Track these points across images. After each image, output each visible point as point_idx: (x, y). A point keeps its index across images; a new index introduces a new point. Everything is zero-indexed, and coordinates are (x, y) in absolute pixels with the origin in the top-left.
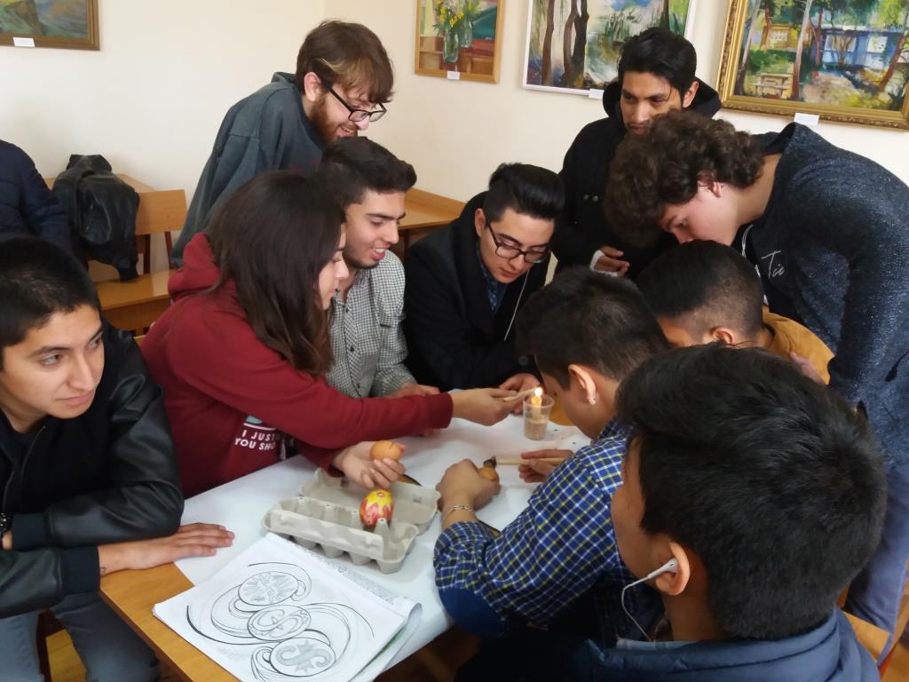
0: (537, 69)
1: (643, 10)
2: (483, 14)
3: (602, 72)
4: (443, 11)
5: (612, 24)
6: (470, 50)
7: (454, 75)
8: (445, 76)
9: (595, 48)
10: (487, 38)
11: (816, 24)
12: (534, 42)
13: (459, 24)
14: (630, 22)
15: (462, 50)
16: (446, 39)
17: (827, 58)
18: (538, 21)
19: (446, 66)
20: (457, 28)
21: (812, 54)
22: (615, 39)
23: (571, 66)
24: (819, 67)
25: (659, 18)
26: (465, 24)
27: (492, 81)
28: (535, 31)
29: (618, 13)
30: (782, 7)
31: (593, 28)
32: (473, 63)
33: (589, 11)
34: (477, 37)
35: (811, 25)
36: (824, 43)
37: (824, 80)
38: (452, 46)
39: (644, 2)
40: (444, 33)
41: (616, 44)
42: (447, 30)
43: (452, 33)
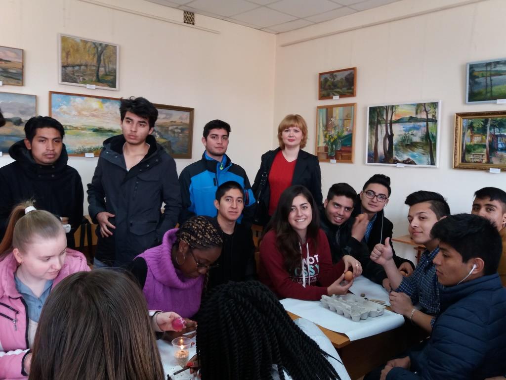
0: (372, 157)
1: (418, 131)
2: (346, 136)
3: (402, 156)
4: (327, 136)
5: (404, 137)
6: (341, 151)
7: (333, 161)
8: (329, 162)
9: (398, 147)
10: (348, 146)
11: (493, 133)
12: (370, 146)
13: (335, 141)
14: (412, 136)
15: (336, 151)
16: (329, 147)
17: (500, 146)
18: (371, 138)
19: (330, 158)
20: (335, 142)
21: (493, 145)
22: (406, 143)
23: (388, 155)
24: (497, 150)
25: (425, 134)
26: (338, 141)
27: (351, 162)
28: (370, 142)
29: (407, 133)
30: (477, 128)
31: (396, 140)
32: (342, 156)
33: (393, 133)
34: (343, 145)
35: (491, 135)
36: (497, 140)
37: (500, 155)
38: (332, 150)
39: (417, 128)
40: (328, 144)
41: (407, 145)
42: (330, 143)
43: (332, 144)
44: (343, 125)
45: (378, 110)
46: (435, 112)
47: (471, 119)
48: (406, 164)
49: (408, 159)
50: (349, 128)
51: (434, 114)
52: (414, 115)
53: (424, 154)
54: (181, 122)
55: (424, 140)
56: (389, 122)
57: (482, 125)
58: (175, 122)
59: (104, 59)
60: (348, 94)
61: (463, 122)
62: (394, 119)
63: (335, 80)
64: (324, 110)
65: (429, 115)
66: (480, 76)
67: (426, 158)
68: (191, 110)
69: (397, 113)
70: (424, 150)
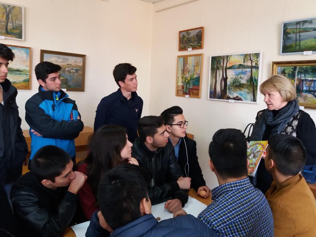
0: (212, 94)
1: (245, 75)
2: (196, 78)
3: (233, 94)
4: (184, 78)
5: (235, 80)
6: (192, 89)
7: (187, 96)
8: (185, 96)
9: (230, 87)
10: (197, 85)
11: (300, 78)
12: (211, 86)
13: (189, 81)
14: (240, 79)
15: (189, 89)
16: (185, 86)
17: (305, 88)
18: (212, 80)
19: (185, 94)
20: (188, 83)
21: (300, 87)
22: (236, 84)
23: (223, 93)
24: (302, 91)
25: (250, 77)
27: (199, 98)
28: (211, 83)
29: (237, 77)
30: (288, 73)
31: (229, 81)
32: (193, 93)
33: (227, 76)
34: (194, 85)
35: (298, 79)
36: (303, 84)
37: (305, 95)
38: (187, 88)
39: (244, 73)
40: (184, 84)
41: (237, 86)
42: (185, 83)
43: (187, 84)
44: (194, 70)
45: (217, 59)
46: (258, 61)
47: (284, 66)
48: (235, 100)
49: (237, 97)
50: (198, 72)
51: (257, 62)
52: (242, 63)
53: (248, 93)
54: (76, 65)
55: (249, 82)
56: (224, 68)
57: (292, 71)
58: (71, 65)
59: (12, 17)
60: (198, 47)
61: (278, 69)
62: (228, 66)
63: (190, 36)
64: (182, 59)
65: (253, 63)
66: (292, 32)
67: (250, 96)
68: (83, 56)
69: (230, 61)
70: (249, 90)
